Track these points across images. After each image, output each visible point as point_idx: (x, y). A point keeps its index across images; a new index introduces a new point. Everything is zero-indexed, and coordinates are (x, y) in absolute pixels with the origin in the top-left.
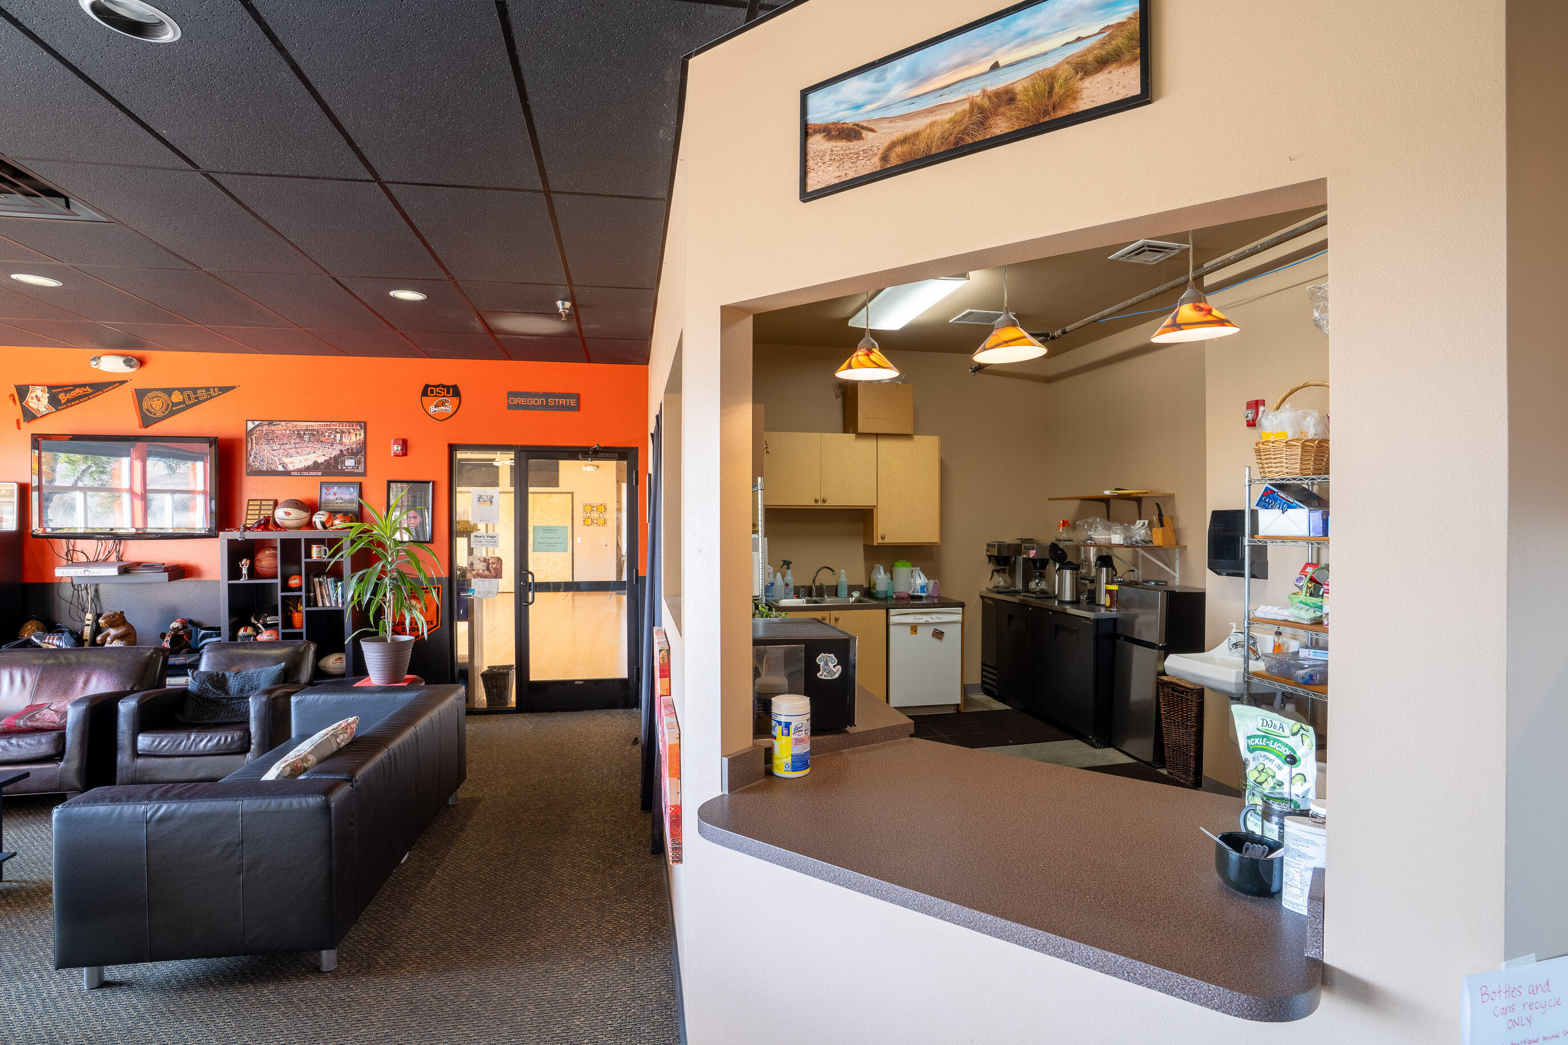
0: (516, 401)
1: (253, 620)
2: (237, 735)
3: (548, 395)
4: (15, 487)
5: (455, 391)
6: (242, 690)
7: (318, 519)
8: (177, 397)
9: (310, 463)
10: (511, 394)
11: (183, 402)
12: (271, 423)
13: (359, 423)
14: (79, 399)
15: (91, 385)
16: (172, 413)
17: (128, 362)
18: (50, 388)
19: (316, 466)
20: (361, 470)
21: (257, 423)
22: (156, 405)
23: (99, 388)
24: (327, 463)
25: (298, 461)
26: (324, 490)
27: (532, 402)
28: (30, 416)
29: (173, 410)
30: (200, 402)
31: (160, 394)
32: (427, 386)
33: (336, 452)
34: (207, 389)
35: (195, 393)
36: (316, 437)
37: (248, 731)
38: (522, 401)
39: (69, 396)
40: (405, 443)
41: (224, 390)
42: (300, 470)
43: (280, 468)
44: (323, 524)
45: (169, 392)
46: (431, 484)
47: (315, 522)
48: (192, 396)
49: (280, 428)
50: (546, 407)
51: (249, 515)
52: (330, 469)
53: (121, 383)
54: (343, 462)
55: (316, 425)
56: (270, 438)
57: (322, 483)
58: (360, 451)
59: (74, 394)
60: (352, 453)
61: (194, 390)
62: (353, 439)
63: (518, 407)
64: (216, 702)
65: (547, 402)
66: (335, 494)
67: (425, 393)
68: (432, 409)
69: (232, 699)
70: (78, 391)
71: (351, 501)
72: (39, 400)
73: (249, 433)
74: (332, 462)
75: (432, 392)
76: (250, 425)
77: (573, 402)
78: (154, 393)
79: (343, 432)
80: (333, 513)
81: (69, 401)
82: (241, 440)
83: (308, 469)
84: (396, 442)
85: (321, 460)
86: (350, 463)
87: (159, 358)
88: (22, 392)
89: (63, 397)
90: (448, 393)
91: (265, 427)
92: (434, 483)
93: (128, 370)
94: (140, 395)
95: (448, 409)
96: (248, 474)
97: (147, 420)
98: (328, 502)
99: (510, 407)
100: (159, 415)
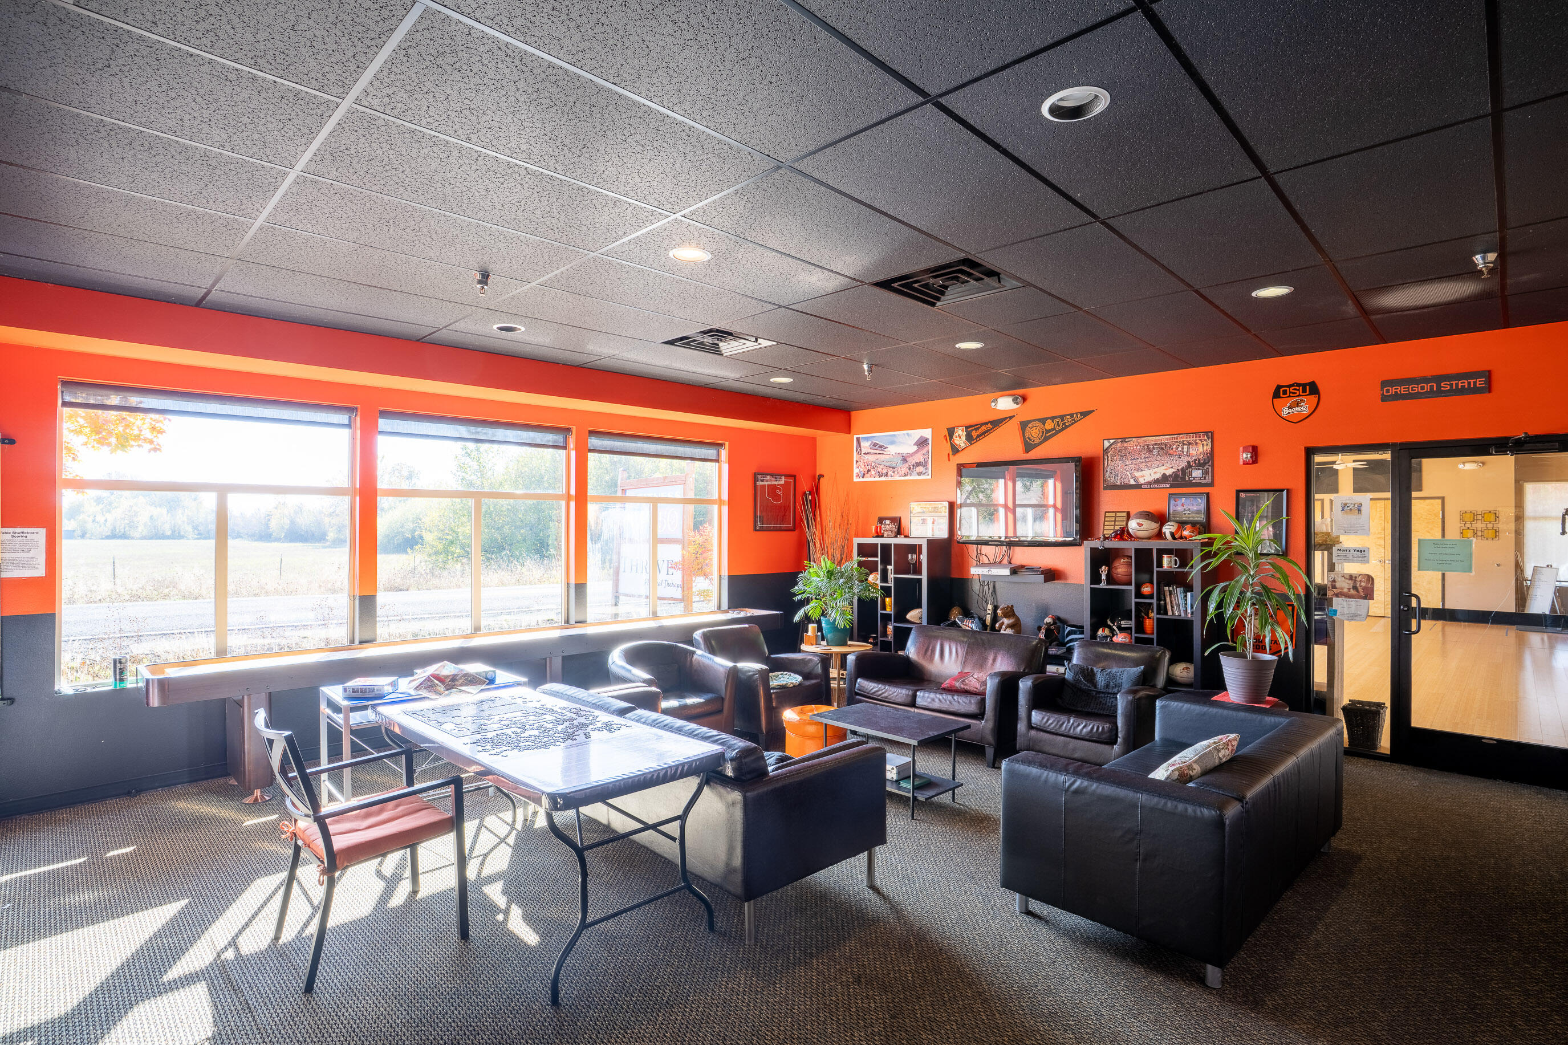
0: (1393, 390)
1: (1109, 623)
2: (1107, 726)
3: (1439, 379)
4: (947, 504)
5: (1313, 389)
6: (1107, 686)
7: (1168, 529)
8: (1049, 425)
9: (1159, 476)
10: (1385, 383)
11: (1054, 429)
12: (1123, 440)
13: (1206, 433)
14: (984, 434)
15: (991, 422)
16: (1046, 439)
17: (1015, 400)
18: (967, 427)
19: (1164, 478)
20: (1208, 480)
21: (1112, 441)
22: (1034, 433)
23: (996, 423)
24: (1175, 475)
25: (1148, 475)
26: (1172, 502)
27: (1418, 389)
28: (955, 450)
29: (1047, 436)
30: (1066, 427)
31: (1037, 423)
32: (1279, 387)
33: (1184, 464)
34: (1072, 415)
35: (1063, 420)
36: (1164, 450)
37: (1115, 723)
38: (1402, 390)
39: (978, 432)
40: (1255, 451)
41: (1085, 414)
42: (1149, 483)
43: (1132, 482)
44: (1173, 535)
45: (1043, 421)
46: (1285, 493)
47: (1165, 533)
48: (1061, 423)
49: (1132, 445)
50: (1439, 393)
51: (1106, 526)
52: (1178, 481)
53: (1011, 418)
54: (1190, 474)
55: (1163, 439)
56: (1123, 455)
57: (1170, 495)
58: (1208, 461)
59: (981, 430)
60: (1200, 464)
61: (1062, 417)
62: (1200, 449)
63: (1396, 397)
64: (1087, 693)
65: (1439, 387)
66: (1183, 505)
67: (1276, 395)
68: (1285, 411)
69: (1100, 692)
70: (984, 428)
71: (1199, 512)
72: (960, 438)
73: (1106, 451)
74: (1180, 473)
75: (1285, 392)
76: (1107, 444)
77: (1480, 382)
78: (1033, 424)
79: (1190, 444)
80: (1182, 524)
81: (978, 436)
82: (1099, 458)
83: (1157, 481)
84: (1245, 450)
85: (1169, 472)
86: (1197, 474)
87: (1034, 393)
88: (951, 432)
89: (974, 434)
90: (1304, 391)
91: (1119, 445)
92: (1288, 491)
93: (1015, 406)
94: (1024, 425)
95: (1305, 409)
96: (1105, 488)
97: (1028, 447)
98: (1176, 513)
99: (1384, 399)
100: (1037, 441)
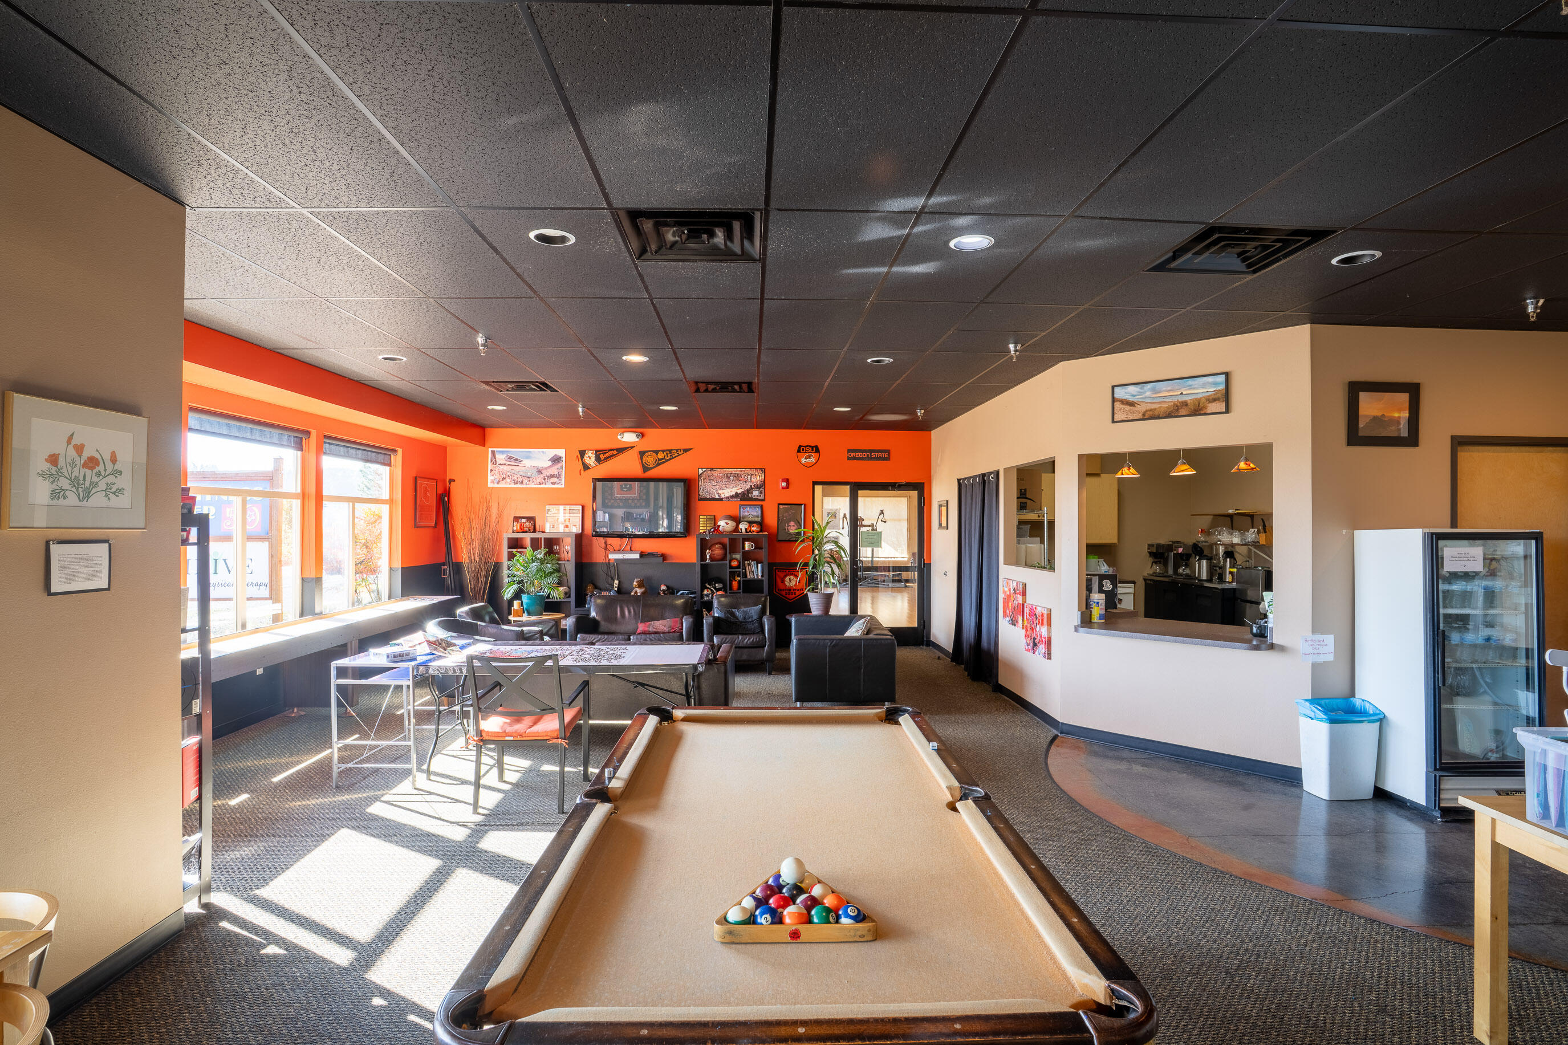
0: (853, 454)
1: (708, 586)
2: (761, 637)
3: (871, 451)
4: (580, 508)
5: (816, 449)
6: (745, 618)
7: (743, 526)
8: (661, 455)
9: (733, 493)
10: (850, 451)
11: (664, 458)
12: (712, 469)
13: (761, 469)
14: (610, 457)
15: (617, 450)
16: (658, 465)
17: (637, 436)
18: (597, 451)
19: (737, 495)
20: (762, 497)
21: (704, 470)
22: (650, 460)
23: (620, 450)
24: (743, 493)
25: (727, 492)
26: (742, 509)
27: (862, 455)
28: (586, 467)
29: (659, 463)
30: (673, 458)
31: (652, 453)
32: (800, 446)
33: (748, 487)
34: (677, 450)
35: (670, 453)
36: (737, 477)
37: (765, 635)
38: (856, 455)
39: (605, 456)
40: (787, 481)
41: (686, 450)
42: (728, 498)
43: (717, 497)
44: (746, 529)
45: (656, 452)
46: (803, 506)
47: (741, 529)
48: (669, 455)
49: (717, 473)
50: (870, 458)
51: (703, 526)
52: (744, 497)
53: (632, 447)
54: (752, 493)
55: (737, 471)
56: (711, 479)
57: (741, 505)
58: (761, 487)
59: (608, 454)
60: (758, 488)
61: (670, 451)
62: (757, 479)
63: (854, 458)
64: (735, 623)
65: (871, 455)
66: (748, 512)
67: (799, 451)
68: (803, 460)
69: (742, 622)
70: (611, 453)
71: (757, 516)
72: (590, 459)
73: (700, 476)
74: (746, 492)
75: (803, 450)
76: (701, 471)
77: (886, 455)
78: (649, 453)
79: (752, 475)
80: (751, 523)
81: (605, 459)
82: (695, 480)
83: (732, 497)
84: (783, 481)
85: (739, 491)
86: (756, 493)
87: (649, 431)
88: (582, 453)
89: (602, 457)
90: (813, 450)
91: (709, 472)
92: (805, 505)
93: (638, 440)
94: (642, 454)
95: (813, 460)
96: (699, 500)
97: (645, 469)
98: (744, 516)
99: (849, 458)
100: (651, 466)
